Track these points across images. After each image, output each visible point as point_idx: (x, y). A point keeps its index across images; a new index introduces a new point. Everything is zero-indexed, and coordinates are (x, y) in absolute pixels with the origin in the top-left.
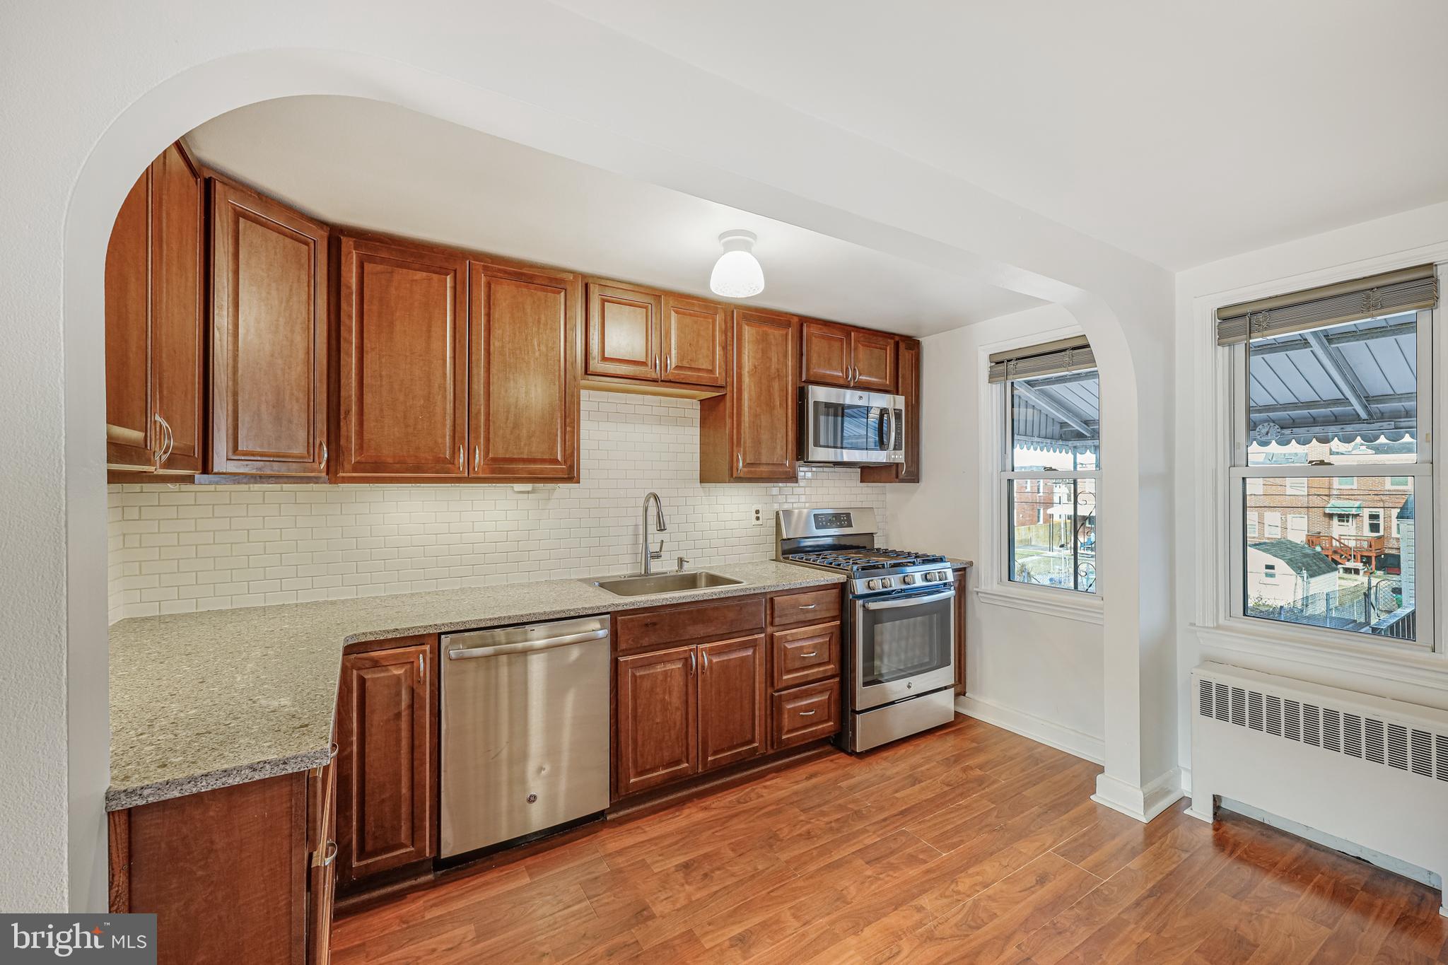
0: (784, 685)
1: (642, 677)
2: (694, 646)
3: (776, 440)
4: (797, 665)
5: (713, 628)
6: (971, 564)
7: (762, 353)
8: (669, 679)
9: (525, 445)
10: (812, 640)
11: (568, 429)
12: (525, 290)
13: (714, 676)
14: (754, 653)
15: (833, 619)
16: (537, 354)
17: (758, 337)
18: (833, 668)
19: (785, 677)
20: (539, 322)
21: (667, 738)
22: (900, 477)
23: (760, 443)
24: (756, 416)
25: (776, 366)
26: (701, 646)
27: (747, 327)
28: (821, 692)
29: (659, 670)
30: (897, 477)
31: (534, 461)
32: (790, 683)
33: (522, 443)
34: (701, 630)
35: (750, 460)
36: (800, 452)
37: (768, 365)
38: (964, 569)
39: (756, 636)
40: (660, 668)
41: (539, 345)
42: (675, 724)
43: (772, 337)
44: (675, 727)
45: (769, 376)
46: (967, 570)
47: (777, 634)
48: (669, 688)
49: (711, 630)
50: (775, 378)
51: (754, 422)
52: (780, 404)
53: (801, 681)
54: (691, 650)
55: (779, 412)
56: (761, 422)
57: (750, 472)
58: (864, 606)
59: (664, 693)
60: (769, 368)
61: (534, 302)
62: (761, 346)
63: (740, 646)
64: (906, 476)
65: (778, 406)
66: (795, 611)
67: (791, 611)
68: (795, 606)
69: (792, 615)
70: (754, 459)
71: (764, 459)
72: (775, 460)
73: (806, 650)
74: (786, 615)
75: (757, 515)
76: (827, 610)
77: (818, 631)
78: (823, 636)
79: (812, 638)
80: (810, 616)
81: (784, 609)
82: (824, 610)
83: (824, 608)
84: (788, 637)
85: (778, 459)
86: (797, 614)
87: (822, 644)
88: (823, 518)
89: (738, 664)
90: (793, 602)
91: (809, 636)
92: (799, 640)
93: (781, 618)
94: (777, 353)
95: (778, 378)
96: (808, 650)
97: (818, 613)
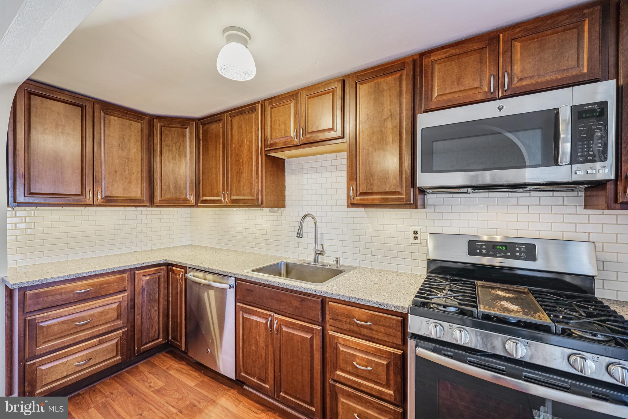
0: (336, 378)
1: (247, 319)
2: (272, 314)
3: (389, 171)
4: (350, 369)
5: (283, 307)
8: (259, 327)
10: (366, 355)
14: (312, 338)
16: (246, 146)
17: (371, 90)
18: (392, 395)
19: (338, 372)
21: (257, 362)
23: (372, 176)
25: (389, 108)
26: (276, 316)
27: (361, 87)
28: (381, 411)
30: (616, 200)
32: (344, 381)
37: (380, 109)
39: (314, 326)
40: (254, 318)
42: (262, 356)
43: (385, 84)
44: (262, 358)
45: (382, 119)
47: (331, 332)
48: (259, 333)
50: (387, 118)
52: (393, 140)
54: (270, 315)
57: (361, 200)
58: (416, 347)
59: (256, 334)
60: (381, 112)
62: (373, 96)
63: (301, 327)
65: (391, 142)
66: (348, 320)
67: (345, 319)
68: (349, 316)
69: (346, 323)
70: (365, 189)
71: (376, 190)
72: (387, 188)
73: (358, 360)
74: (340, 321)
75: (415, 235)
76: (385, 334)
77: (373, 349)
78: (380, 357)
79: (366, 353)
80: (365, 331)
81: (338, 315)
82: (382, 332)
83: (383, 331)
84: (340, 340)
85: (390, 187)
86: (350, 324)
87: (378, 364)
88: (481, 246)
89: (300, 340)
90: (346, 312)
91: (363, 349)
92: (351, 348)
93: (334, 321)
94: (390, 96)
95: (392, 118)
96: (361, 362)
97: (374, 332)
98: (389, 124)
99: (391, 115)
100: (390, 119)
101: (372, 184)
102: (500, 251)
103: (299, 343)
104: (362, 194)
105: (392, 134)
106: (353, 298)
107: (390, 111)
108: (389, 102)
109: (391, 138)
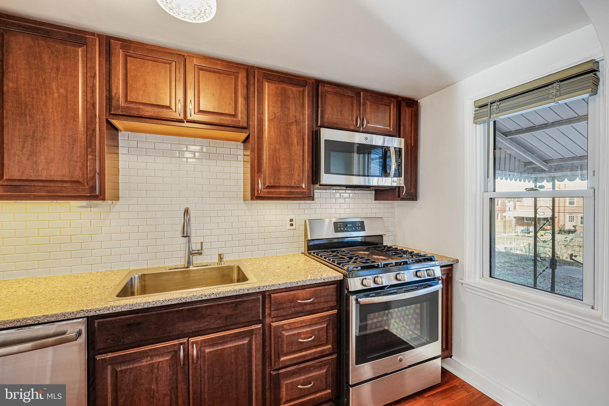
0: (281, 365)
1: (123, 372)
2: (185, 340)
3: (294, 168)
4: (295, 348)
5: (206, 324)
6: (457, 261)
7: (281, 104)
9: (43, 169)
10: (310, 327)
11: (90, 157)
12: (42, 42)
13: (206, 363)
14: (250, 341)
15: (332, 308)
16: (56, 95)
17: (278, 92)
18: (330, 348)
19: (282, 359)
20: (58, 69)
22: (401, 196)
23: (279, 171)
24: (275, 150)
25: (294, 114)
26: (191, 340)
27: (267, 84)
28: (320, 367)
29: (144, 363)
30: (399, 196)
31: (54, 181)
32: (288, 363)
33: (40, 168)
34: (193, 326)
35: (270, 183)
36: (315, 178)
37: (286, 113)
38: (451, 265)
39: (253, 327)
41: (57, 89)
43: (290, 92)
45: (287, 120)
46: (454, 266)
47: (274, 324)
49: (204, 324)
50: (293, 123)
51: (273, 155)
52: (297, 142)
53: (298, 361)
54: (181, 343)
55: (297, 149)
56: (280, 155)
57: (268, 192)
58: (357, 300)
60: (287, 115)
61: (52, 52)
62: (280, 99)
63: (235, 336)
64: (406, 196)
65: (296, 144)
66: (293, 304)
67: (289, 305)
68: (293, 300)
69: (290, 307)
70: (272, 183)
71: (282, 183)
72: (293, 183)
73: (303, 336)
74: (284, 308)
75: (291, 223)
76: (325, 302)
77: (316, 320)
78: (320, 323)
79: (310, 325)
80: (308, 308)
81: (281, 304)
82: (322, 302)
83: (323, 300)
84: (285, 326)
85: (295, 183)
86: (294, 307)
87: (319, 330)
88: (340, 225)
89: (233, 351)
90: (291, 297)
91: (307, 324)
92: (296, 328)
93: (278, 311)
94: (295, 104)
95: (296, 123)
96: (305, 336)
97: (316, 305)
98: (294, 128)
99: (296, 121)
100: (295, 124)
101: (279, 179)
102: (350, 227)
103: (233, 355)
104: (269, 187)
105: (297, 137)
106: (300, 282)
107: (295, 117)
108: (294, 109)
109: (296, 140)
